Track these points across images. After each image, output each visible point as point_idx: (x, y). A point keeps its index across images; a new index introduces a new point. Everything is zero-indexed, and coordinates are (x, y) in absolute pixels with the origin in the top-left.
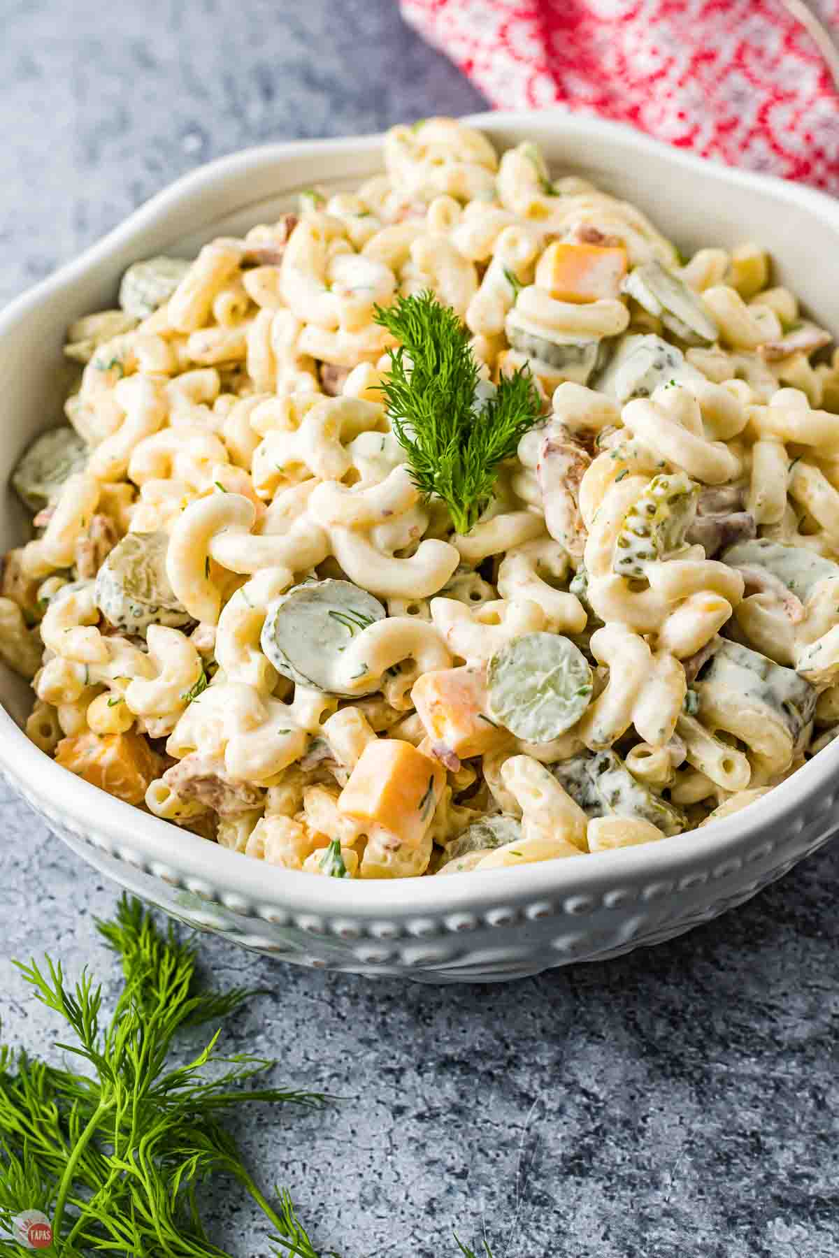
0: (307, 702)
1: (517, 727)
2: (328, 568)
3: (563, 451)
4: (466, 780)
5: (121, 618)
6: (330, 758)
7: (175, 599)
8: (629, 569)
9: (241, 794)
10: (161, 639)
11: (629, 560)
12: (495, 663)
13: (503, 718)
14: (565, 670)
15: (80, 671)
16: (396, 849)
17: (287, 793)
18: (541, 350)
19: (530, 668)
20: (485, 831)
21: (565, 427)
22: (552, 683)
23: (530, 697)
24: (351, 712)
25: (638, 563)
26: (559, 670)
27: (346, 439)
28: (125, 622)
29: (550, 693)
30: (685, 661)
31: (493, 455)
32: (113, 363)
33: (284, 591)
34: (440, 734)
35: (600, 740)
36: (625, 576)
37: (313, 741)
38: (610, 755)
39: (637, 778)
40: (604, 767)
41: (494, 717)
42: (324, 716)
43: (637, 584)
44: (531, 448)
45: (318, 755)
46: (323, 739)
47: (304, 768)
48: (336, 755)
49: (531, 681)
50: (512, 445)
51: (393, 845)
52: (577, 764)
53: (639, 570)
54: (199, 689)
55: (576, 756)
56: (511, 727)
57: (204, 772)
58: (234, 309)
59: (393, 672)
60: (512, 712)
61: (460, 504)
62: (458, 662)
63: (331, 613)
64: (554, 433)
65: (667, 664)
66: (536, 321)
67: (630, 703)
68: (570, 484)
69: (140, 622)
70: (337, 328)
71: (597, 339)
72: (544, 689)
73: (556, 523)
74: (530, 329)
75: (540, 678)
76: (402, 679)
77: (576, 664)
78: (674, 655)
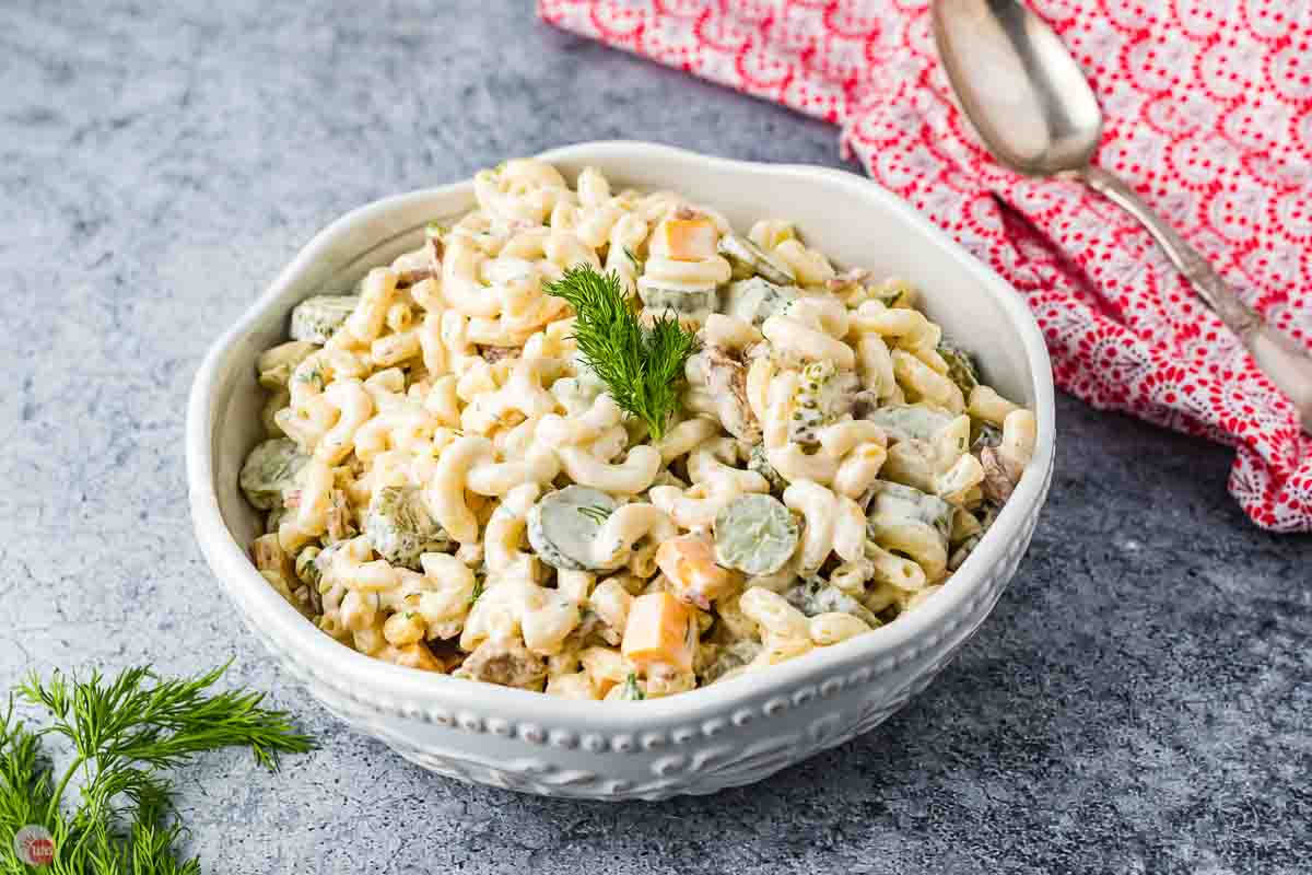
0: (572, 584)
1: (748, 567)
2: (562, 480)
3: (723, 365)
4: (707, 621)
5: (396, 553)
6: (600, 622)
7: (438, 528)
8: (803, 435)
9: (531, 666)
10: (433, 561)
11: (803, 429)
12: (719, 522)
13: (735, 562)
14: (774, 518)
15: (373, 599)
16: (673, 677)
17: (568, 658)
18: (674, 302)
19: (748, 522)
20: (731, 656)
21: (718, 348)
22: (767, 529)
23: (751, 543)
24: (611, 582)
25: (810, 430)
26: (769, 521)
27: (547, 384)
28: (400, 555)
29: (767, 537)
30: (858, 500)
31: (669, 376)
32: (314, 375)
33: (537, 501)
34: (687, 583)
35: (810, 566)
36: (800, 442)
37: (585, 611)
38: (818, 579)
39: (845, 591)
40: (815, 589)
41: (726, 564)
42: (590, 591)
43: (810, 448)
44: (696, 367)
45: (591, 620)
46: (593, 609)
47: (582, 634)
48: (603, 618)
49: (750, 530)
50: (680, 369)
51: (670, 674)
52: (794, 591)
53: (811, 436)
54: (479, 591)
55: (791, 586)
56: (742, 567)
57: (499, 652)
58: (404, 319)
59: (636, 547)
60: (741, 557)
61: (652, 416)
62: (683, 531)
63: (580, 509)
64: (710, 353)
65: (849, 503)
66: (666, 279)
67: (830, 533)
68: (734, 387)
69: (411, 554)
70: (498, 317)
71: (713, 286)
72: (761, 535)
73: (730, 420)
74: (663, 286)
75: (756, 528)
76: (645, 551)
77: (780, 512)
78: (849, 495)
